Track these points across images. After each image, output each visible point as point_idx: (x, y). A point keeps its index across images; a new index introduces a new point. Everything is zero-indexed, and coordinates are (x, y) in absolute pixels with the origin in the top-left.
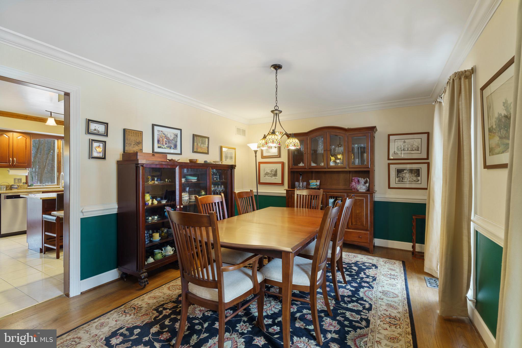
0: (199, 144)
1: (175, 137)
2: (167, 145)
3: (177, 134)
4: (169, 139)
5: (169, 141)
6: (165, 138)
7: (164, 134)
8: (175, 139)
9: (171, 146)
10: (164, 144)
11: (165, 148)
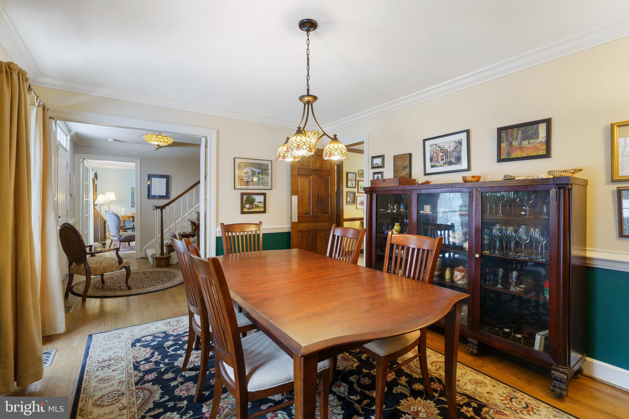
0: (513, 143)
1: (457, 146)
2: (444, 161)
3: (461, 140)
4: (447, 152)
5: (447, 155)
6: (441, 152)
7: (439, 147)
8: (458, 149)
9: (450, 160)
10: (440, 160)
11: (441, 166)
